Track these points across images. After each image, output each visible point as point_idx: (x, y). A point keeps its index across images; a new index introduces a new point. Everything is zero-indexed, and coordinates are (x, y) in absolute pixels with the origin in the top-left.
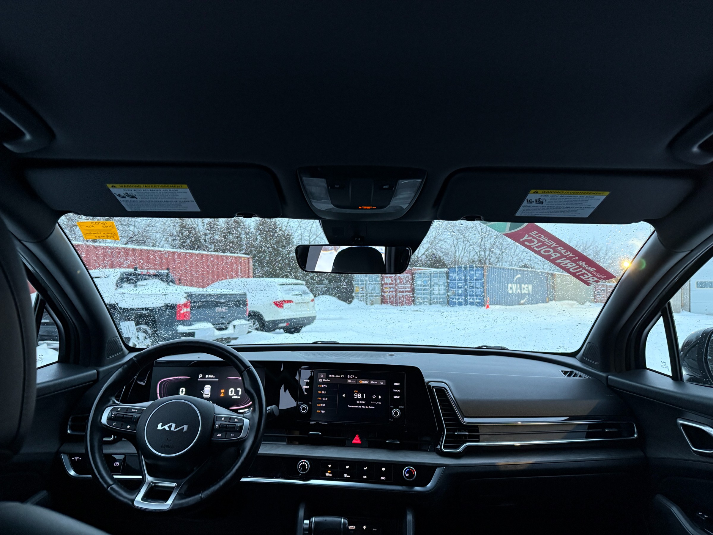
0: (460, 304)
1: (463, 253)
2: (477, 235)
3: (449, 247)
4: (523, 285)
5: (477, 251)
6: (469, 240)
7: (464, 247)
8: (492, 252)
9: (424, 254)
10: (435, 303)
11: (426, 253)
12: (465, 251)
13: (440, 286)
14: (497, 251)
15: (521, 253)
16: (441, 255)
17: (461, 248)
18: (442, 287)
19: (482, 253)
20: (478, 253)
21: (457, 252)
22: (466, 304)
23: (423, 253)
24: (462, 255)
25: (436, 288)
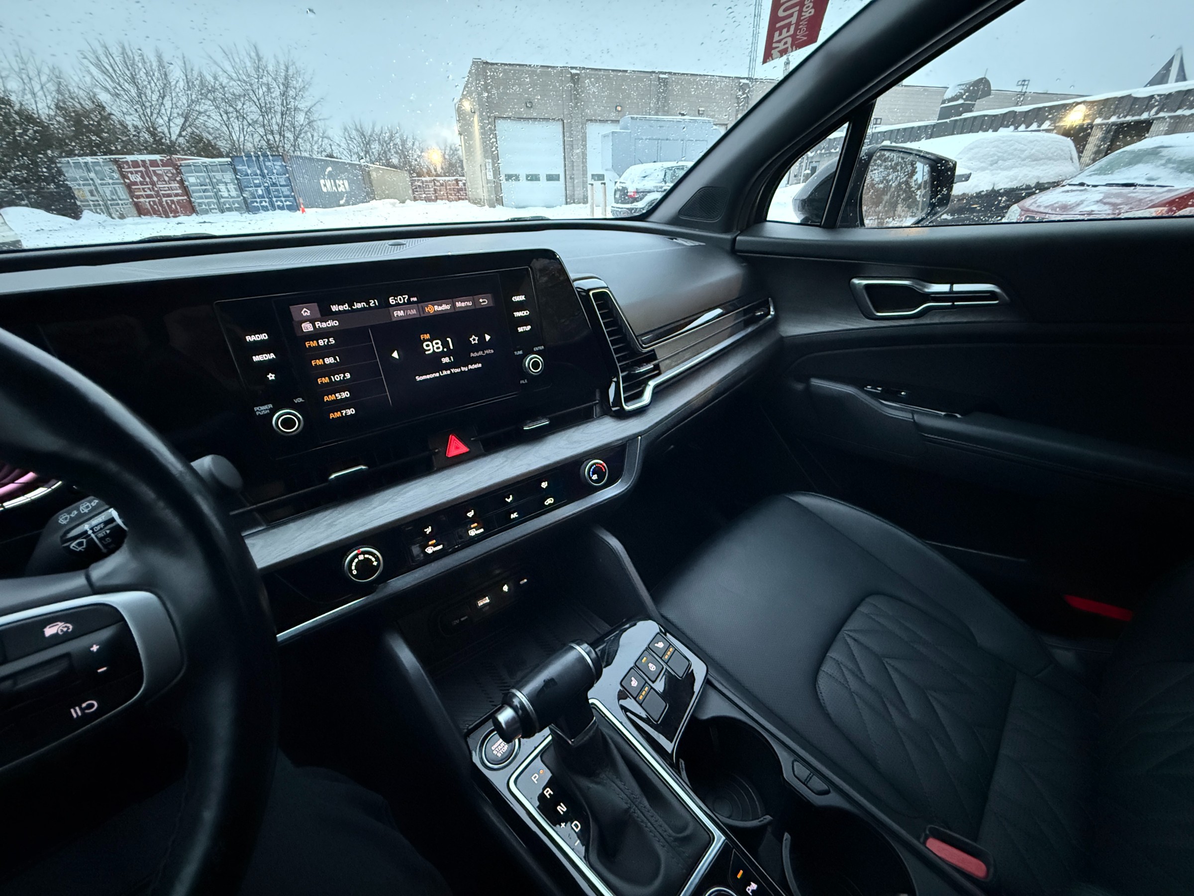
0: (266, 209)
1: (242, 135)
2: (254, 108)
3: (218, 126)
4: (337, 181)
5: (261, 134)
6: (245, 116)
7: (241, 126)
8: (284, 137)
9: (180, 135)
10: (230, 209)
11: (184, 133)
12: (245, 133)
13: (228, 184)
14: (289, 135)
15: (320, 139)
16: (210, 138)
17: (238, 129)
18: (231, 187)
19: (270, 137)
20: (265, 137)
21: (233, 134)
22: (274, 208)
23: (177, 133)
24: (242, 139)
25: (222, 187)
